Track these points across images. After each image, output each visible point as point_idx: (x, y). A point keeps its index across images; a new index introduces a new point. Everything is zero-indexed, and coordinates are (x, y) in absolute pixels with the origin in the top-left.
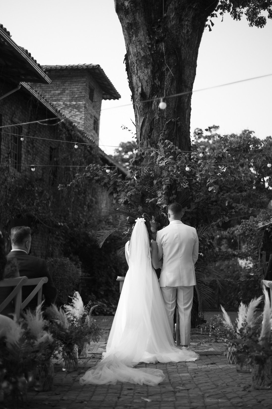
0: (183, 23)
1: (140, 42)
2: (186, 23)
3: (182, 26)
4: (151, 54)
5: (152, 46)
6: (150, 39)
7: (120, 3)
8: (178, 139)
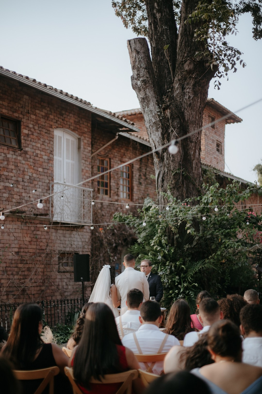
0: (185, 91)
1: (151, 111)
2: (188, 90)
3: (184, 93)
4: (160, 120)
5: (161, 113)
6: (159, 108)
7: (134, 84)
8: (185, 186)
